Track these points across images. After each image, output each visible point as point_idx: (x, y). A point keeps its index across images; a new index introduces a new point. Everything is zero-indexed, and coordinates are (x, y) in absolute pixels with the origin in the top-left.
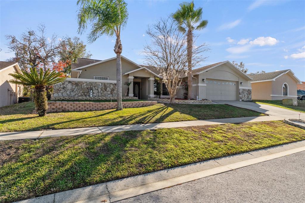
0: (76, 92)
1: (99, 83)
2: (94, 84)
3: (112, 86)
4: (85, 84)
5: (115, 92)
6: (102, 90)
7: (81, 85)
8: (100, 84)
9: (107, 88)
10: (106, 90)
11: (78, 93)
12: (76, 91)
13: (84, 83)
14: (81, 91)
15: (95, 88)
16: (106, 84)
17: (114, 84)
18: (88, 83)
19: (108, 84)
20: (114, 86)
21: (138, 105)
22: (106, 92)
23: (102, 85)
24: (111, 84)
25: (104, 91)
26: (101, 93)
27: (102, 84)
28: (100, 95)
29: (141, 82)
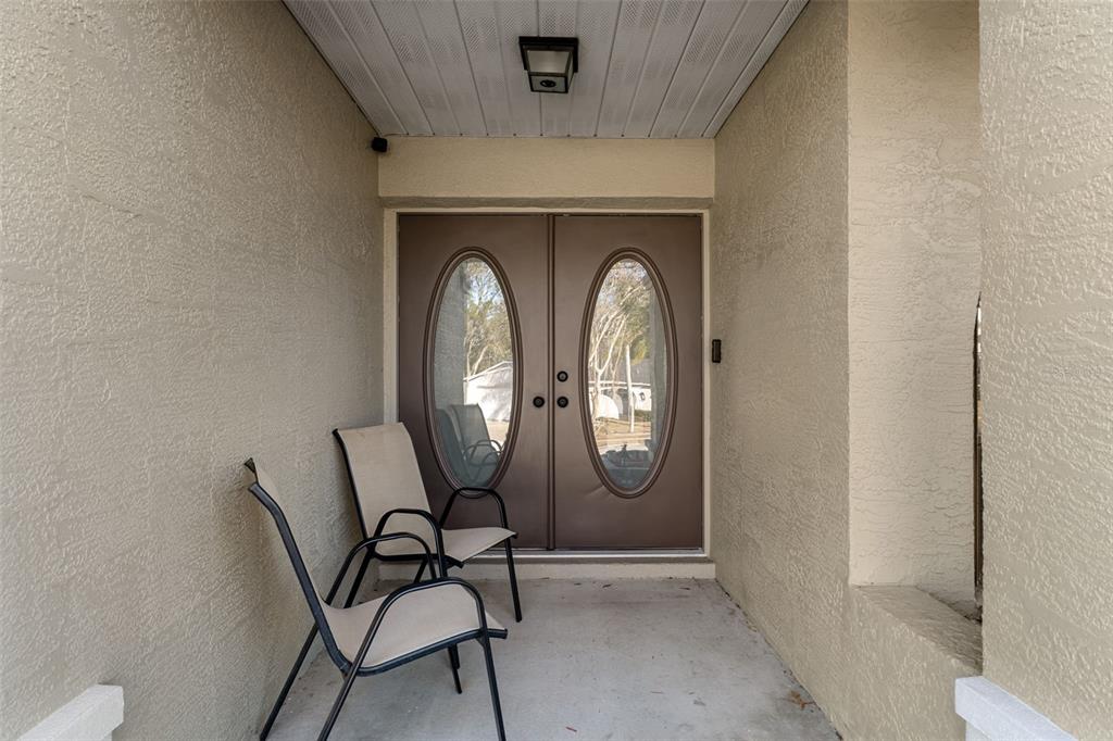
29: (707, 203)
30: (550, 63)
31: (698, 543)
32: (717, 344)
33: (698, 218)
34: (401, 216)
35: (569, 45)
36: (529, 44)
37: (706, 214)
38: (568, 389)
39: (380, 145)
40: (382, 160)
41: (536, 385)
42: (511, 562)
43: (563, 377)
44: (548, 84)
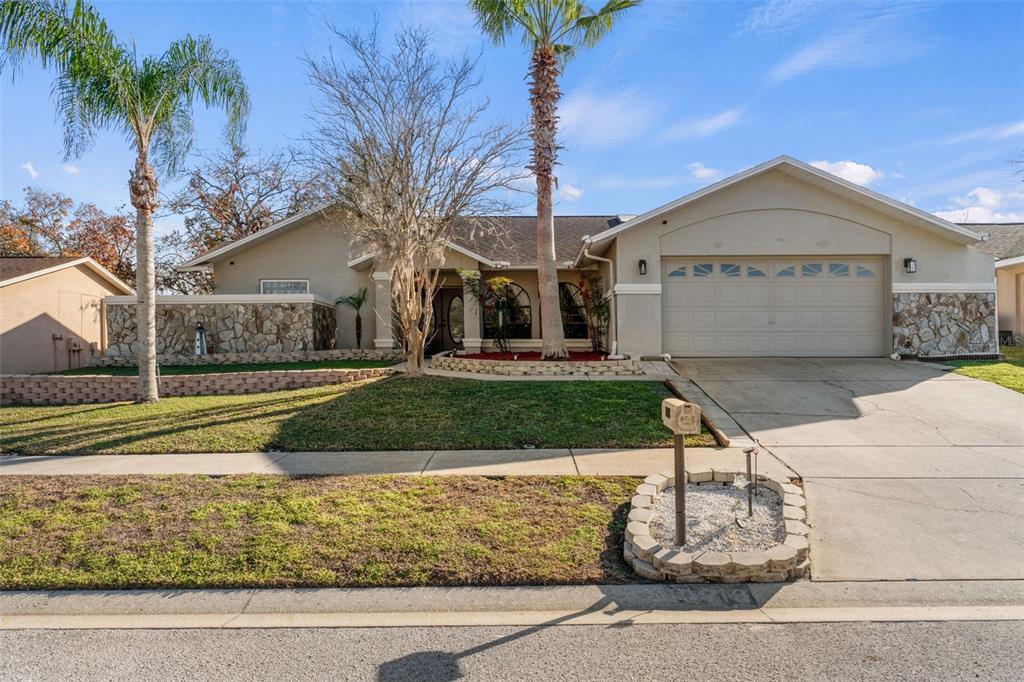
0: (168, 340)
1: (236, 307)
2: (222, 311)
3: (281, 315)
4: (193, 313)
5: (292, 333)
6: (246, 328)
7: (183, 316)
8: (241, 309)
9: (262, 323)
10: (260, 329)
11: (174, 342)
12: (168, 335)
13: (189, 310)
14: (183, 336)
15: (225, 324)
16: (260, 309)
17: (286, 306)
18: (202, 307)
19: (265, 306)
20: (289, 312)
21: (272, 384)
22: (260, 335)
23: (246, 313)
24: (278, 306)
25: (255, 332)
26: (245, 341)
27: (246, 309)
28: (241, 346)
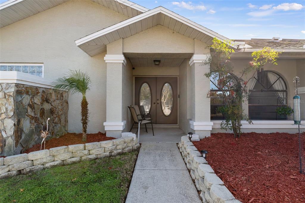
29: (178, 76)
30: (157, 63)
31: (177, 124)
32: (179, 95)
33: (177, 78)
34: (135, 78)
35: (159, 61)
36: (155, 61)
37: (178, 77)
38: (159, 102)
39: (134, 68)
40: (133, 70)
41: (154, 101)
42: (152, 125)
43: (158, 100)
44: (157, 65)
